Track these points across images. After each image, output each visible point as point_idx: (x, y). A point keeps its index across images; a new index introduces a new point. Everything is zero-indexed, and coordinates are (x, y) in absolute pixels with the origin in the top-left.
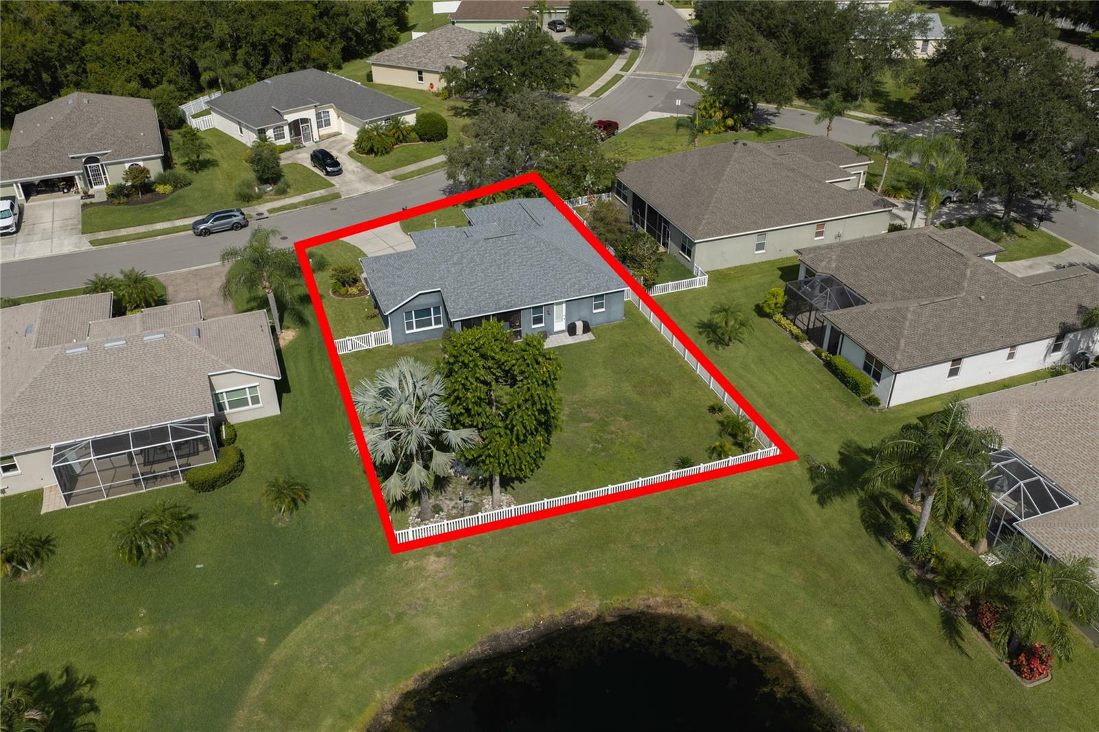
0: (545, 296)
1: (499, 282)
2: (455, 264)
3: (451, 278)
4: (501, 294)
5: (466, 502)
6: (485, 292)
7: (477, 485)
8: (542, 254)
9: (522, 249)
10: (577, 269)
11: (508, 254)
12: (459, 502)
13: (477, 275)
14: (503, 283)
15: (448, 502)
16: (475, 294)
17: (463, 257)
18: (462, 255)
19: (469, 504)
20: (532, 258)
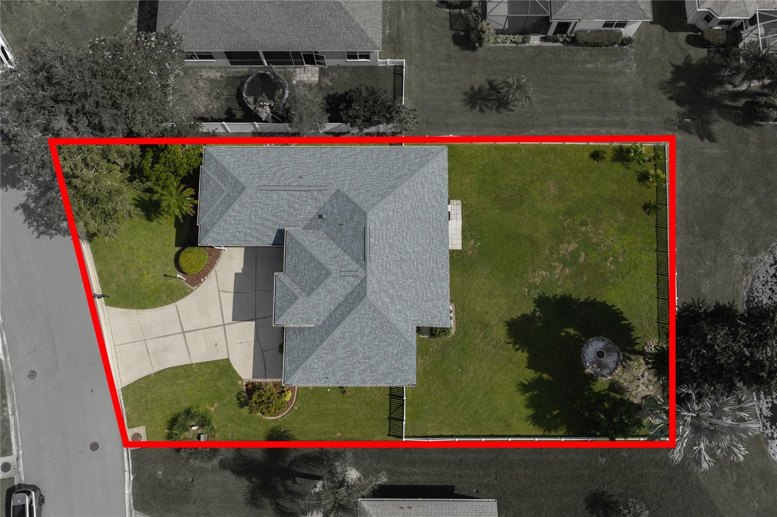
0: (442, 231)
1: (420, 267)
2: (392, 303)
3: (408, 313)
4: (433, 271)
5: (643, 376)
6: (428, 284)
7: (626, 362)
8: (397, 212)
9: (388, 229)
10: (420, 186)
11: (391, 246)
12: (642, 381)
13: (408, 286)
14: (422, 264)
15: (640, 389)
16: (429, 295)
17: (386, 291)
18: (384, 291)
19: (646, 374)
20: (399, 224)
